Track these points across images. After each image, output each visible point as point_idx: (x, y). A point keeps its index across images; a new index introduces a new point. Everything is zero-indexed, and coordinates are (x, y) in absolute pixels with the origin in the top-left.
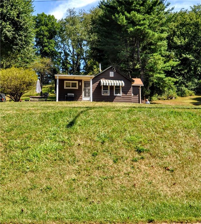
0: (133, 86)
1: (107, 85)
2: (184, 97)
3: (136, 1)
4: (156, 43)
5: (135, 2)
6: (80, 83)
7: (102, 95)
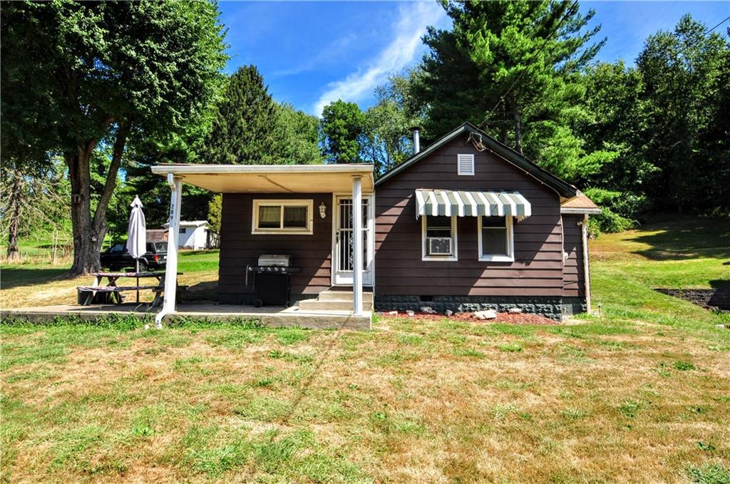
0: (565, 216)
1: (448, 213)
2: (612, 232)
3: (513, 3)
4: (558, 111)
5: (511, 7)
6: (322, 208)
7: (424, 259)
